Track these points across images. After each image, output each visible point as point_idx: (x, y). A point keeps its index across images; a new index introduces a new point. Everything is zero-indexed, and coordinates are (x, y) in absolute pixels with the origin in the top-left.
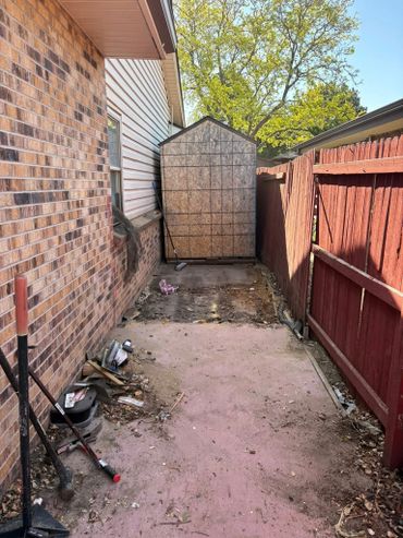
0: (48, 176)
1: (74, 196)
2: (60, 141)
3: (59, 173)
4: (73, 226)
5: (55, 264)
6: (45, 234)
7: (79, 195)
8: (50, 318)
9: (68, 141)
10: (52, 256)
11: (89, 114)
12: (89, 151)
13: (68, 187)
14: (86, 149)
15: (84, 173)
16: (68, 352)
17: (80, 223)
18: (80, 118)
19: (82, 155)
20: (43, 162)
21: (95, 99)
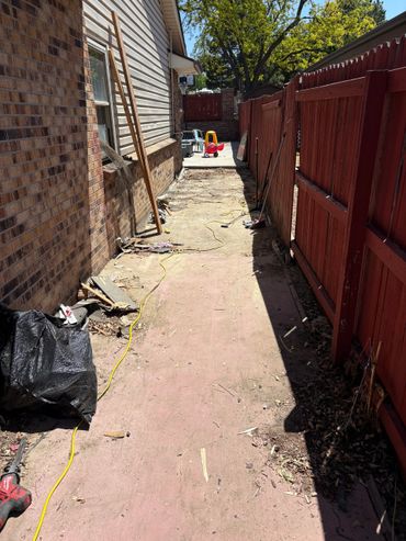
0: (23, 112)
1: (54, 132)
2: (33, 77)
3: (35, 109)
4: (55, 161)
5: (39, 197)
6: (25, 169)
7: (60, 131)
8: (37, 245)
9: (44, 76)
10: (35, 189)
11: (66, 47)
12: (69, 86)
13: (47, 122)
14: (65, 84)
15: (64, 109)
16: (59, 277)
17: (64, 158)
18: (55, 52)
19: (60, 91)
20: (16, 99)
21: (72, 31)
